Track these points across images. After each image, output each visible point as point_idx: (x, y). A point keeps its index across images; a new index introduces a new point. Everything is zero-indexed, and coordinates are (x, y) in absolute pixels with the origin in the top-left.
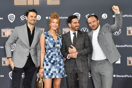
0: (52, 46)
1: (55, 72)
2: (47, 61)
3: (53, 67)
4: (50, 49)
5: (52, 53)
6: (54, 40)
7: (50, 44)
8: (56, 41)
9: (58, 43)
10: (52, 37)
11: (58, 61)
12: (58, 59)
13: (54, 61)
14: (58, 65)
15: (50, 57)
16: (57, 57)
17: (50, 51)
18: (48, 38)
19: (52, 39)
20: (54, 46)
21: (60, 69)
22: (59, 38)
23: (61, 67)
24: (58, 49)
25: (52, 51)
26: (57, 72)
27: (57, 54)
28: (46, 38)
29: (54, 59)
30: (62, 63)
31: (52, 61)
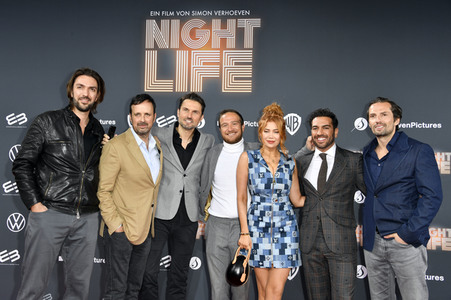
0: (262, 187)
1: (270, 252)
2: (252, 223)
3: (265, 240)
4: (258, 193)
5: (263, 204)
6: (267, 171)
7: (258, 181)
8: (274, 173)
9: (280, 181)
10: (266, 165)
11: (278, 225)
12: (277, 221)
13: (268, 225)
14: (279, 236)
15: (257, 213)
16: (274, 214)
17: (258, 199)
18: (255, 165)
19: (263, 170)
20: (267, 186)
21: (284, 246)
22: (283, 167)
23: (287, 240)
24: (279, 195)
25: (263, 200)
26: (276, 252)
27: (276, 208)
28: (250, 166)
29: (266, 219)
30: (287, 229)
31: (262, 225)
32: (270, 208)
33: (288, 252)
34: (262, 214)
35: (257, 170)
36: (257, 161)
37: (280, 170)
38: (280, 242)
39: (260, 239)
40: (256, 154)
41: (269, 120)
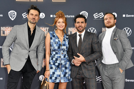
0: (56, 48)
1: (60, 76)
2: (52, 63)
3: (58, 71)
4: (54, 50)
5: (56, 55)
6: (59, 41)
7: (55, 45)
8: (62, 42)
9: (64, 45)
10: (58, 38)
11: (63, 64)
12: (63, 62)
13: (59, 64)
14: (64, 69)
15: (54, 59)
16: (62, 60)
17: (54, 53)
18: (53, 38)
19: (57, 40)
20: (59, 48)
21: (66, 73)
23: (67, 71)
24: (64, 51)
25: (57, 53)
26: (62, 76)
27: (62, 57)
28: (51, 38)
29: (58, 62)
30: (67, 66)
31: (57, 64)
32: (60, 57)
33: (67, 75)
34: (57, 60)
35: (54, 41)
36: (54, 36)
37: (64, 40)
38: (64, 71)
39: (56, 70)
40: (54, 33)
41: (59, 18)
